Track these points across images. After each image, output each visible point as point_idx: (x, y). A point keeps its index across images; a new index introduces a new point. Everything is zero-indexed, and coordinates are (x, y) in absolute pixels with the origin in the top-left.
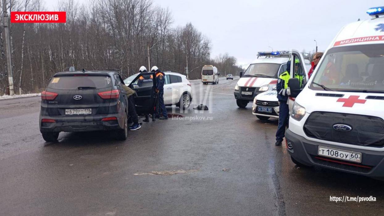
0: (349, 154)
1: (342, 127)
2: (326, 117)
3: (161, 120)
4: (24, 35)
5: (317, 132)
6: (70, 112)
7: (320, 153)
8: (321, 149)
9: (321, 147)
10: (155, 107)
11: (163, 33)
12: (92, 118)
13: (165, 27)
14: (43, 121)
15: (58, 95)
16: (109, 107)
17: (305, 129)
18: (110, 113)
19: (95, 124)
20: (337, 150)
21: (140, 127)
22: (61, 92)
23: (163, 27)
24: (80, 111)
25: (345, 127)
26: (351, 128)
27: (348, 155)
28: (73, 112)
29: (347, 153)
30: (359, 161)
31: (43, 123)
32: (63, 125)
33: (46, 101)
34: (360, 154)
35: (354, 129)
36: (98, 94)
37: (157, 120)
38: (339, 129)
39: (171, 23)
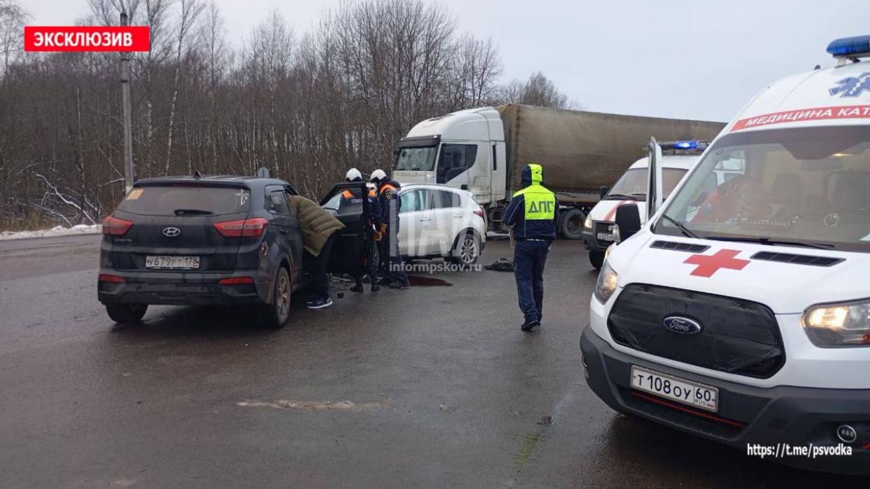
0: (692, 389)
1: (680, 324)
2: (652, 298)
3: (393, 291)
4: (175, 98)
5: (632, 332)
6: (156, 261)
7: (635, 383)
8: (636, 373)
9: (637, 369)
10: (366, 260)
11: (477, 98)
12: (198, 276)
13: (483, 83)
14: (103, 279)
15: (132, 225)
16: (236, 254)
17: (610, 323)
18: (239, 269)
19: (206, 290)
20: (667, 377)
21: (331, 303)
22: (138, 221)
23: (478, 84)
24: (175, 260)
25: (687, 324)
26: (699, 327)
27: (690, 391)
28: (162, 263)
29: (688, 387)
30: (714, 408)
31: (103, 283)
32: (140, 290)
33: (109, 238)
34: (715, 390)
35: (705, 329)
36: (214, 227)
37: (382, 289)
38: (674, 328)
39: (494, 74)
